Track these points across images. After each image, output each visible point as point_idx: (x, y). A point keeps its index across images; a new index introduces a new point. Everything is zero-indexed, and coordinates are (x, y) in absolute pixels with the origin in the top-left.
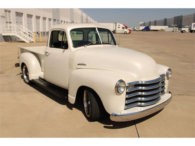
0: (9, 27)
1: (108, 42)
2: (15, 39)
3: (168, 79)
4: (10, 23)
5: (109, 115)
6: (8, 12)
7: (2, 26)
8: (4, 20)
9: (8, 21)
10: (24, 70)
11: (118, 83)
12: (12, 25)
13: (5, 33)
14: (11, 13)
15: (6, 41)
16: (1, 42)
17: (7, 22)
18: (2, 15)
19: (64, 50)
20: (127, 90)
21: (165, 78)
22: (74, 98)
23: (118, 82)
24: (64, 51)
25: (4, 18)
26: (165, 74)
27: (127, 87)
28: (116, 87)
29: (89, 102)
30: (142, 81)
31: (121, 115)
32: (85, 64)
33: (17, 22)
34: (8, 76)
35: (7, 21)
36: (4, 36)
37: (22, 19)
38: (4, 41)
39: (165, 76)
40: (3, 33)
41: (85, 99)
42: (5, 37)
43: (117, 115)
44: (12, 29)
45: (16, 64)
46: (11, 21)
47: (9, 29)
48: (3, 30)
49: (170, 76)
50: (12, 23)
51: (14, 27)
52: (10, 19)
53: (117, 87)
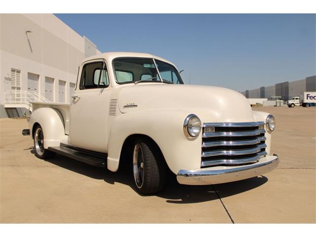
0: (16, 96)
1: (171, 82)
2: (24, 115)
3: (270, 131)
4: (19, 89)
5: (175, 176)
6: (16, 73)
7: (5, 93)
8: (10, 85)
9: (16, 86)
10: (37, 135)
11: (188, 119)
12: (21, 92)
13: (8, 103)
14: (21, 74)
15: (10, 117)
16: (1, 118)
17: (13, 88)
18: (7, 77)
19: (102, 89)
20: (203, 134)
21: (265, 129)
22: (118, 160)
23: (188, 117)
24: (102, 91)
25: (9, 81)
26: (265, 122)
27: (203, 128)
28: (185, 126)
29: (142, 164)
30: (227, 124)
31: (196, 175)
32: (135, 104)
33: (29, 88)
34: (9, 151)
35: (13, 86)
36: (7, 109)
37: (38, 84)
38: (5, 117)
39: (265, 125)
40: (6, 103)
41: (135, 161)
42: (9, 110)
43: (188, 174)
44: (21, 97)
45: (24, 130)
46: (21, 86)
47: (16, 97)
48: (7, 99)
49: (273, 127)
50: (21, 89)
51: (23, 95)
52: (18, 83)
53: (187, 127)
